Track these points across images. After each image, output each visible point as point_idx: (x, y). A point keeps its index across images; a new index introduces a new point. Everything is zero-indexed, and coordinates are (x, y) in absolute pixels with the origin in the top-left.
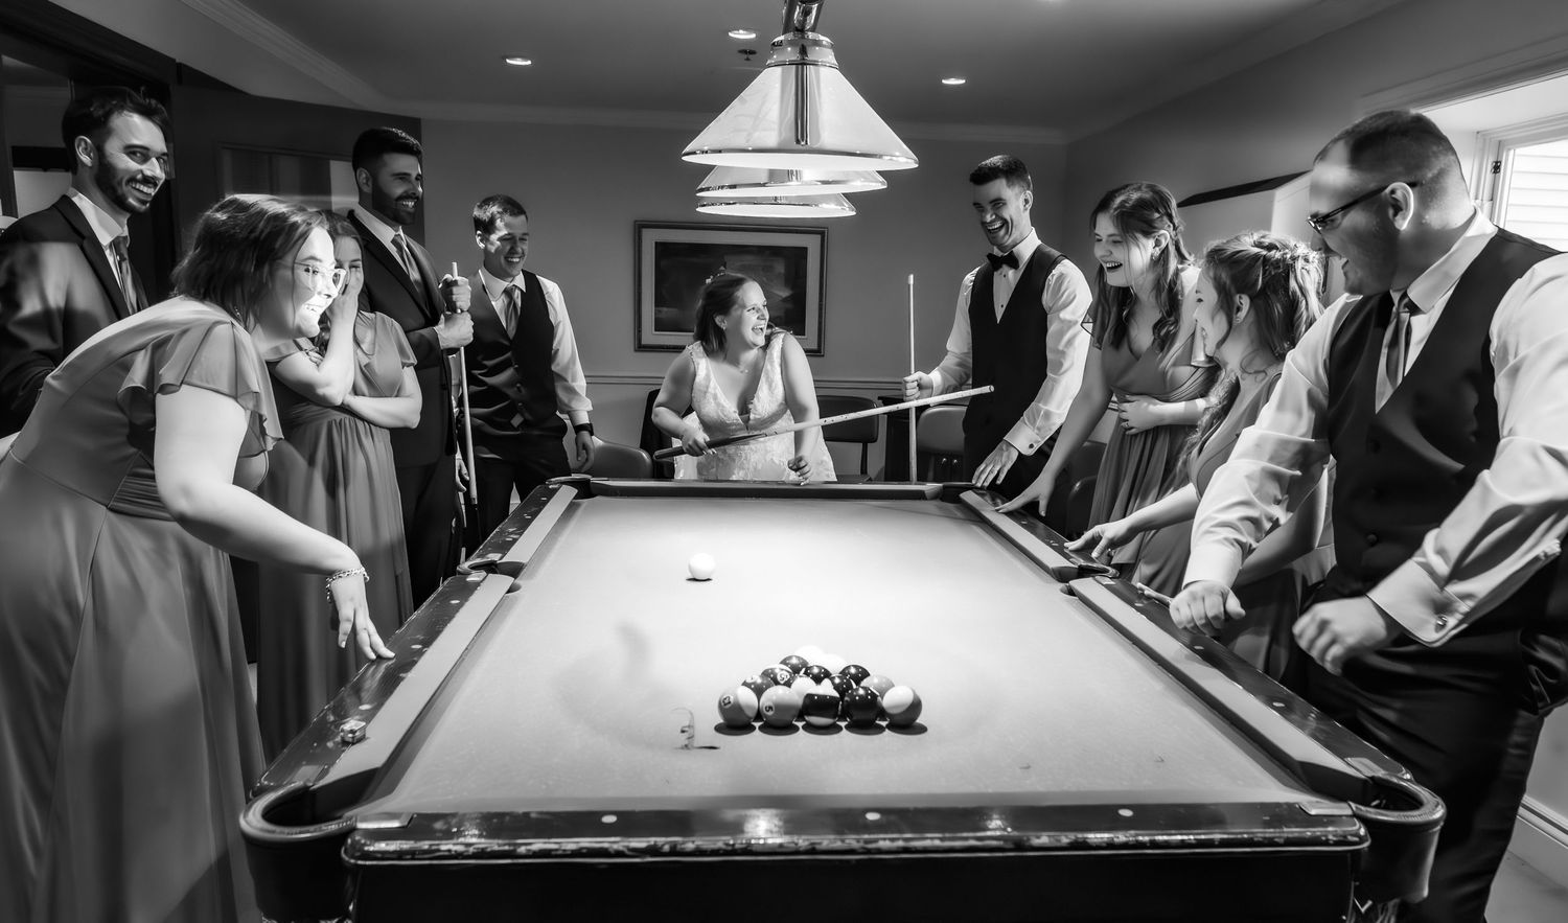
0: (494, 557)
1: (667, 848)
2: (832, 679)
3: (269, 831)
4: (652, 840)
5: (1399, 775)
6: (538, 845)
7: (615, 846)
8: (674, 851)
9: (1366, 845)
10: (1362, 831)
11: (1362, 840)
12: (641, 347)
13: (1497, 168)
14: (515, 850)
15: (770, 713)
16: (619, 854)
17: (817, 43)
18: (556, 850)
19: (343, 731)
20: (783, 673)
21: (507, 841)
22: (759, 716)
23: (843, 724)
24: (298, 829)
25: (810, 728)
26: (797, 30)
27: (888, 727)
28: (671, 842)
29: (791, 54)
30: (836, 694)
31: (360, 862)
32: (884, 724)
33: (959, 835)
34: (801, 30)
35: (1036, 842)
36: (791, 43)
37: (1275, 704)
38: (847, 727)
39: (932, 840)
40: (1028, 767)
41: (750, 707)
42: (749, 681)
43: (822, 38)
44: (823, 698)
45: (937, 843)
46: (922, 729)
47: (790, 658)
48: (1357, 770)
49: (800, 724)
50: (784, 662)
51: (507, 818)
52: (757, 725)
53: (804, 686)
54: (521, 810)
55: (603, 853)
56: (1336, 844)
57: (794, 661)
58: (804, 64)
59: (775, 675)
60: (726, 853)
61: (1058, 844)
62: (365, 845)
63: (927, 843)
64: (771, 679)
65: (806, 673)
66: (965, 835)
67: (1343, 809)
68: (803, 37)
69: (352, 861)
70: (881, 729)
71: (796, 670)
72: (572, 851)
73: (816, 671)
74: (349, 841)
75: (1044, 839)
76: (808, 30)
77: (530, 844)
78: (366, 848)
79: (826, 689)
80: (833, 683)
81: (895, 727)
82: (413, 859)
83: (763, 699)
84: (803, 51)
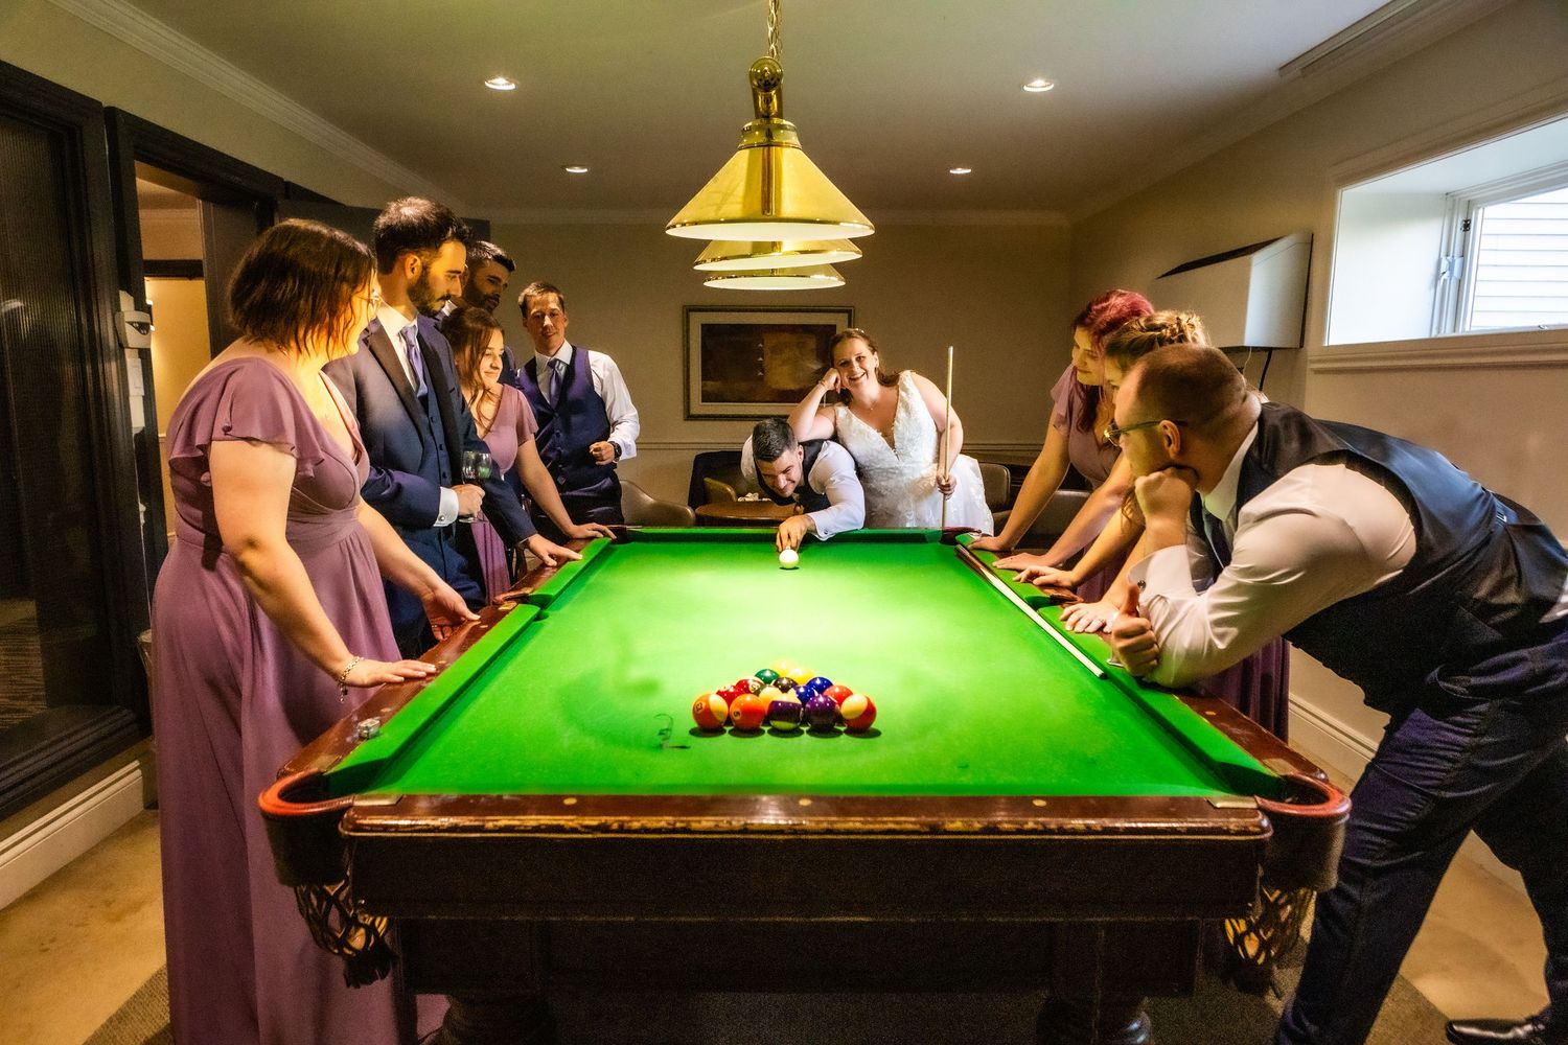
0: (528, 591)
1: (615, 826)
2: (797, 689)
3: (279, 807)
4: (603, 819)
5: (1313, 775)
6: (504, 821)
7: (571, 824)
8: (621, 829)
9: (1267, 835)
10: (1265, 823)
11: (1263, 830)
12: (690, 417)
13: (1467, 226)
14: (483, 826)
15: (738, 718)
16: (574, 830)
17: (781, 127)
18: (520, 826)
19: (360, 727)
20: (753, 684)
21: (477, 818)
22: (729, 721)
23: (805, 729)
24: (303, 806)
25: (775, 732)
26: (764, 117)
27: (846, 732)
28: (619, 821)
29: (758, 137)
30: (799, 702)
31: (352, 834)
32: (842, 729)
33: (879, 819)
34: (767, 117)
35: (950, 826)
36: (758, 128)
37: (1208, 713)
38: (808, 732)
39: (854, 823)
40: (967, 766)
41: (720, 713)
42: (722, 690)
43: (785, 122)
44: (786, 705)
45: (858, 825)
46: (877, 733)
47: (764, 671)
48: (1273, 770)
49: (766, 729)
50: (758, 675)
51: (483, 800)
52: (728, 729)
53: (771, 694)
54: (495, 793)
55: (559, 829)
56: (1238, 833)
57: (768, 674)
58: (769, 145)
59: (748, 685)
60: (668, 831)
61: (971, 829)
62: (357, 819)
63: (850, 825)
64: (742, 687)
65: (776, 685)
66: (885, 819)
67: (1249, 804)
68: (769, 123)
69: (346, 833)
70: (839, 733)
71: (767, 681)
72: (533, 827)
73: (785, 682)
74: (345, 816)
75: (957, 824)
76: (774, 116)
77: (497, 820)
78: (358, 822)
79: (791, 697)
80: (797, 693)
81: (850, 732)
82: (396, 831)
83: (732, 706)
84: (769, 135)
